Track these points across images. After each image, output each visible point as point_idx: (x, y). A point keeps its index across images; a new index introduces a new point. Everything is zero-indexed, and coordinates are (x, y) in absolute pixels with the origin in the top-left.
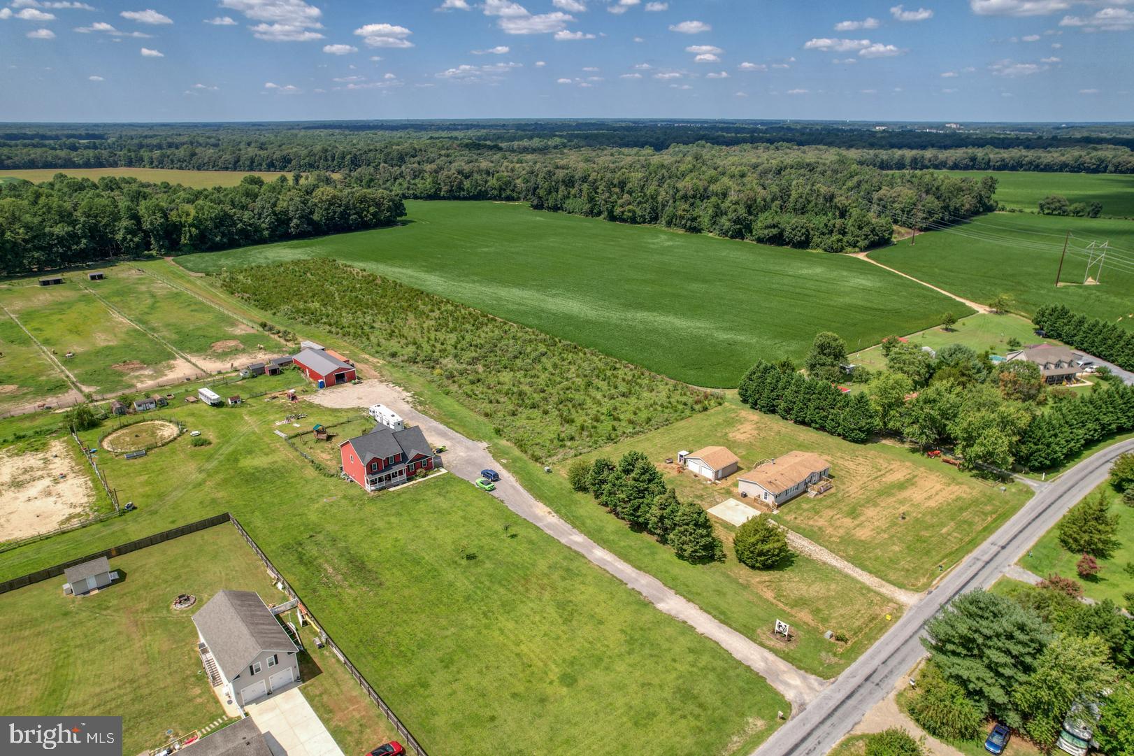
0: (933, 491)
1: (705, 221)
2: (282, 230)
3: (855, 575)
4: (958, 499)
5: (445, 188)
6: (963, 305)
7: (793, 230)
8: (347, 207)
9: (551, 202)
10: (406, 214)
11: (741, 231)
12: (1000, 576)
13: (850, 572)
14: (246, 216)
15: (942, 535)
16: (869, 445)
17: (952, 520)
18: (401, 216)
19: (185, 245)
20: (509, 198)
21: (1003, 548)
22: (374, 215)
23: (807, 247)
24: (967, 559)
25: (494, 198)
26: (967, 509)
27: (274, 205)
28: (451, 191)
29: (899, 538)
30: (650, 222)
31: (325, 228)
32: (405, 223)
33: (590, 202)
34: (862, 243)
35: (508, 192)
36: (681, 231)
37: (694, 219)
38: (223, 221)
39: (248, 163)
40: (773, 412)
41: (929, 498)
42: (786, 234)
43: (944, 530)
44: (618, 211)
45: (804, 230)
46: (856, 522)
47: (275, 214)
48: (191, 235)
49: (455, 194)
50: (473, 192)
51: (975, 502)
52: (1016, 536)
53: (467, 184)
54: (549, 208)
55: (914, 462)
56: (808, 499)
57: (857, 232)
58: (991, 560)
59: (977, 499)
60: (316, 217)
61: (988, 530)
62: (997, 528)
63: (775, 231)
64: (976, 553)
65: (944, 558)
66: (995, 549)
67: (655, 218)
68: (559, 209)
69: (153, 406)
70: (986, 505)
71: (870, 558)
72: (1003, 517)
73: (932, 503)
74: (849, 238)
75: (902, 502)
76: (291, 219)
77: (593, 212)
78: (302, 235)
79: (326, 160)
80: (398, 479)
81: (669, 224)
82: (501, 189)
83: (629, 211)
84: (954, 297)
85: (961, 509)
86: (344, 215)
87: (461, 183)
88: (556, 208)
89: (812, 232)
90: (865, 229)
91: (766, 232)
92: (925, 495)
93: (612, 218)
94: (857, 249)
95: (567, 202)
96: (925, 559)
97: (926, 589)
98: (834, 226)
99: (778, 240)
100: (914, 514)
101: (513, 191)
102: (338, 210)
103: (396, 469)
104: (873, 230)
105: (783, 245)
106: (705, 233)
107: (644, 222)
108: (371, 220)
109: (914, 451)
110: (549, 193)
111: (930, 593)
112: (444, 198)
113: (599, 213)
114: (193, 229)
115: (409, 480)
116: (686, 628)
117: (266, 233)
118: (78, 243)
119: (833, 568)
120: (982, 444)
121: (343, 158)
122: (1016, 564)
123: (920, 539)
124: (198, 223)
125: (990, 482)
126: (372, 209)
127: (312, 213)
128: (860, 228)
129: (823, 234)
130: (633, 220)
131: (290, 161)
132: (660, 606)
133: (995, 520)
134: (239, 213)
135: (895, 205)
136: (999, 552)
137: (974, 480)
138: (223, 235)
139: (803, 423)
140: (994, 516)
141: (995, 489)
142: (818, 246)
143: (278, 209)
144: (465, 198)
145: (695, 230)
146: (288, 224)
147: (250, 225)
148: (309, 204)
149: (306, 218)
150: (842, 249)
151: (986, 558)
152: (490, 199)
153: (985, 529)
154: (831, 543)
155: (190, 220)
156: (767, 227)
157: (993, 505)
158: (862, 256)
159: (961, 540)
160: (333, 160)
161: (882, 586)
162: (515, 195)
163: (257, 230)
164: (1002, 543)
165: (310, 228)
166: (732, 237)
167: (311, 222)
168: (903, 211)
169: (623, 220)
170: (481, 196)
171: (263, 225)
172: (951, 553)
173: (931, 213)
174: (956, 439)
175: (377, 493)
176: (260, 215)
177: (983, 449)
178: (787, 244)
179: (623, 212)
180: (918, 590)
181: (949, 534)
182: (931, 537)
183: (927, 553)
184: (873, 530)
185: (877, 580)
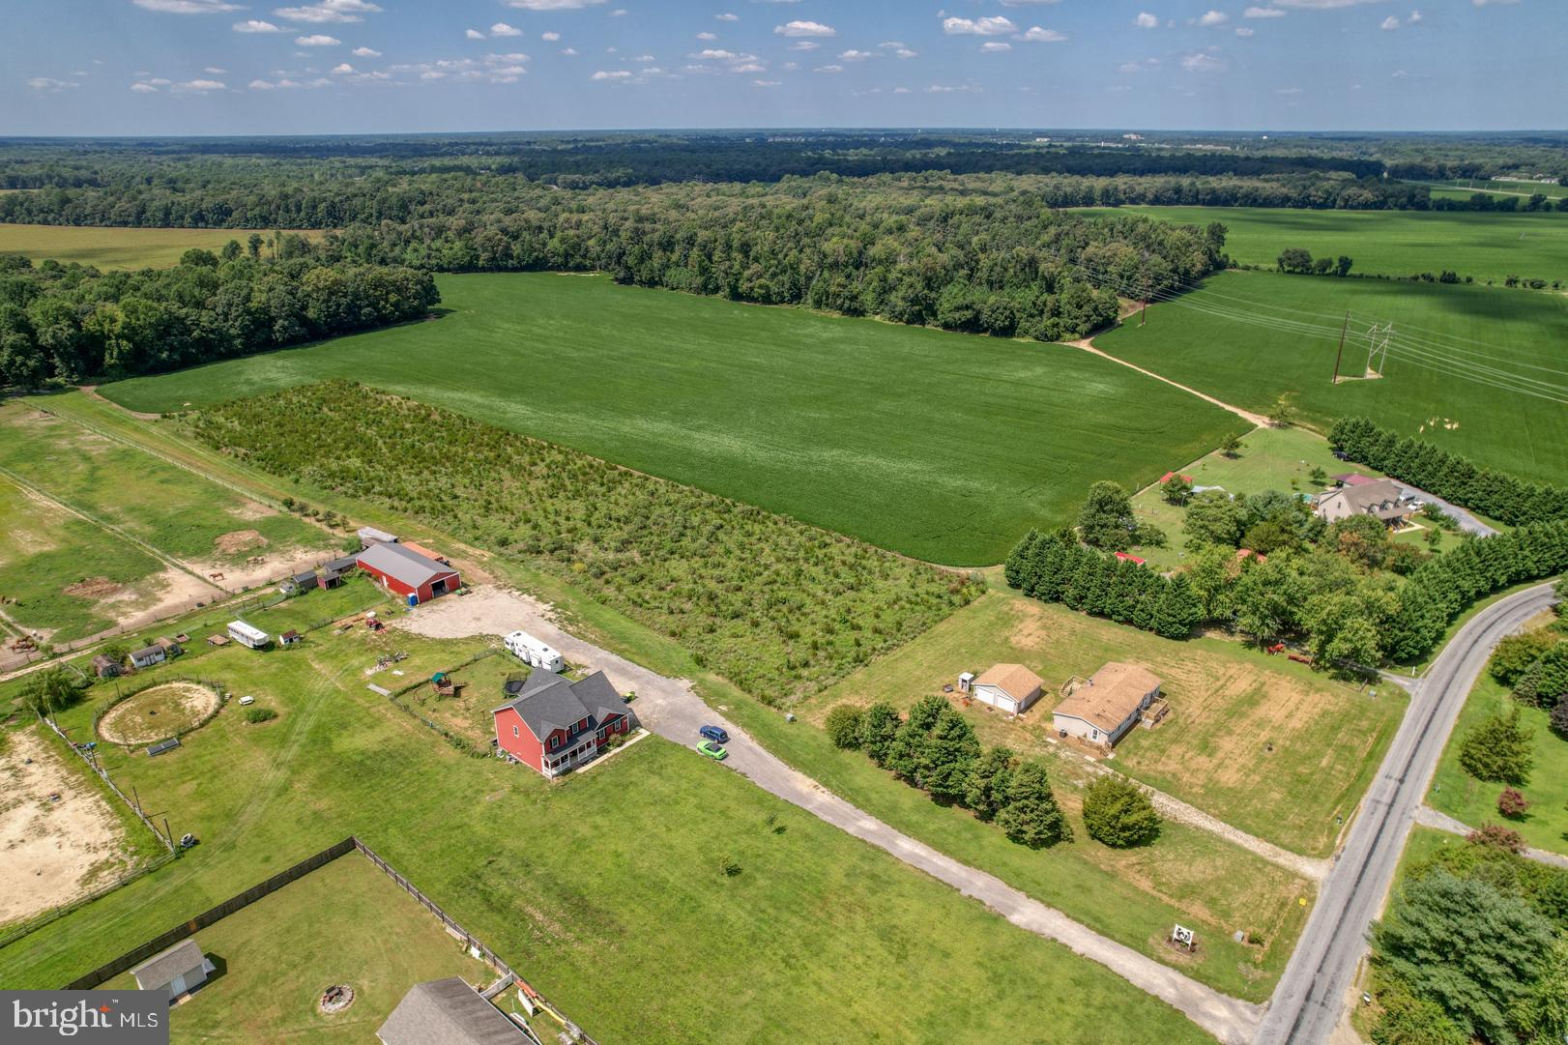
0: (1291, 705)
1: (868, 299)
2: (261, 336)
3: (1239, 841)
4: (1324, 714)
5: (484, 256)
6: (1235, 415)
7: (993, 312)
8: (356, 296)
9: (645, 274)
10: (439, 301)
11: (920, 313)
12: (1411, 823)
13: (1232, 838)
14: (205, 317)
15: (1323, 769)
16: (1192, 641)
17: (1329, 745)
18: (433, 304)
19: (112, 366)
20: (580, 268)
21: (1401, 781)
22: (396, 305)
23: (1012, 335)
24: (1365, 802)
25: (558, 268)
26: (1340, 727)
27: (248, 299)
28: (494, 259)
29: (1274, 780)
30: (790, 302)
31: (324, 328)
32: (440, 314)
33: (701, 274)
34: (1083, 327)
35: (578, 259)
36: (836, 315)
37: (854, 298)
38: (168, 327)
39: (161, 215)
40: (1057, 600)
41: (1290, 716)
42: (984, 317)
43: (1324, 763)
44: (744, 287)
45: (1007, 313)
46: (1215, 761)
47: (248, 312)
48: (120, 351)
49: (500, 263)
50: (527, 260)
51: (1346, 717)
52: (1409, 763)
53: (516, 249)
54: (641, 283)
55: (1255, 663)
56: (1146, 734)
57: (1076, 312)
58: (1393, 801)
59: (1348, 713)
60: (311, 314)
61: (1375, 756)
62: (1384, 752)
63: (969, 314)
64: (1371, 793)
65: (1336, 804)
66: (1392, 784)
67: (797, 296)
68: (656, 283)
69: (161, 657)
70: (1360, 719)
71: (1249, 814)
72: (1386, 734)
73: (1296, 723)
74: (1065, 321)
75: (1260, 724)
76: (273, 320)
77: (708, 288)
78: (292, 342)
79: (288, 211)
80: (587, 753)
81: (818, 304)
82: (567, 255)
83: (761, 287)
84: (1221, 404)
85: (1335, 729)
86: (353, 309)
87: (508, 247)
88: (652, 283)
89: (1018, 315)
90: (1085, 308)
91: (957, 315)
92: (1284, 712)
93: (736, 296)
94: (1077, 336)
95: (668, 273)
96: (1315, 807)
97: (1330, 853)
98: (1045, 304)
99: (973, 326)
100: (1280, 742)
101: (584, 256)
102: (343, 301)
103: (583, 740)
104: (1095, 309)
105: (978, 332)
106: (870, 317)
107: (782, 301)
108: (393, 313)
109: (1250, 645)
110: (642, 260)
111: (1338, 858)
112: (483, 269)
113: (717, 289)
114: (125, 343)
115: (601, 751)
116: (1062, 950)
117: (237, 342)
119: (1210, 833)
120: (1345, 640)
121: (315, 207)
122: (1423, 804)
123: (1300, 780)
124: (130, 333)
125: (1355, 685)
126: (393, 298)
127: (304, 308)
128: (1080, 307)
129: (1032, 316)
130: (767, 299)
131: (229, 212)
132: (1015, 918)
133: (1378, 740)
134: (193, 313)
135: (1110, 268)
136: (1398, 790)
137: (1334, 682)
138: (172, 349)
139: (1101, 614)
140: (1375, 735)
141: (1363, 694)
142: (1026, 332)
143: (253, 305)
144: (515, 269)
145: (856, 312)
146: (271, 328)
147: (212, 331)
148: (300, 294)
149: (298, 315)
150: (1058, 337)
151: (1387, 799)
152: (551, 269)
153: (1370, 755)
154: (1194, 796)
155: (117, 328)
156: (958, 309)
157: (1369, 718)
158: (1084, 345)
159: (1349, 774)
160: (299, 210)
161: (1278, 855)
162: (588, 263)
163: (225, 338)
164: (1397, 774)
165: (303, 331)
166: (908, 322)
167: (304, 322)
168: (1122, 277)
169: (754, 300)
170: (538, 265)
171: (232, 331)
172: (1343, 796)
173: (1158, 279)
174: (1309, 632)
175: (561, 779)
176: (226, 315)
177: (1348, 645)
178: (985, 330)
179: (752, 289)
180: (1322, 855)
181: (1332, 768)
182: (1312, 774)
183: (1315, 799)
184: (1238, 771)
185: (1269, 846)
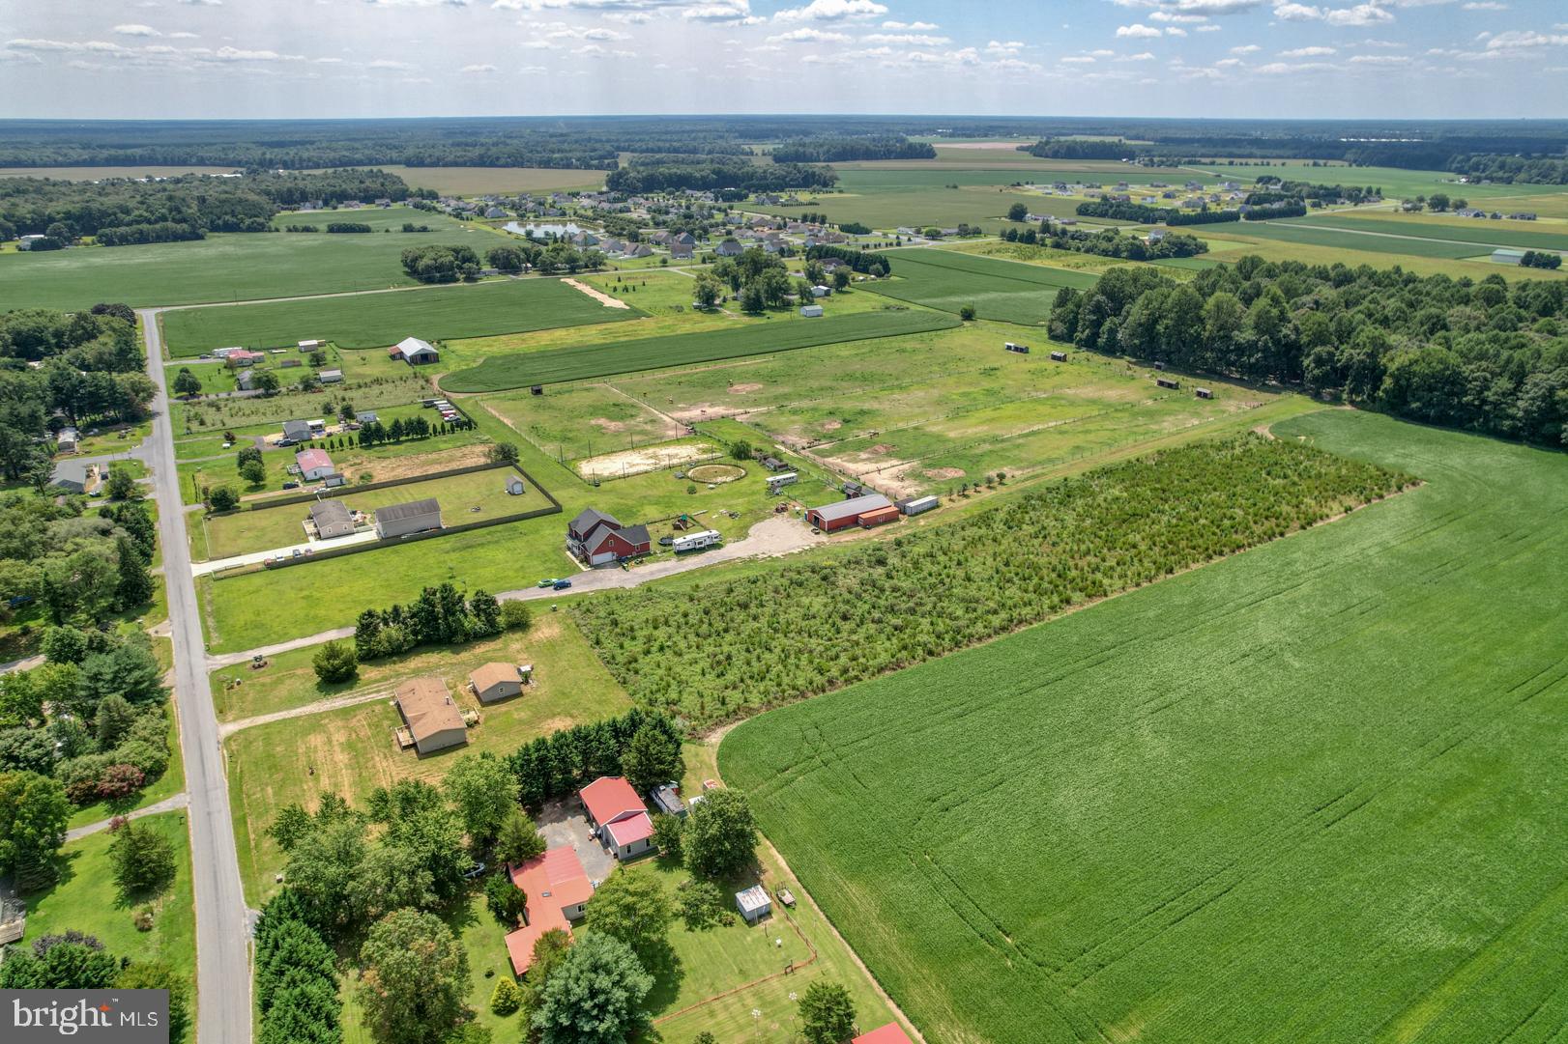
2: (1544, 429)
3: (276, 714)
12: (188, 790)
15: (267, 785)
17: (277, 805)
21: (210, 815)
29: (291, 758)
43: (270, 790)
46: (337, 744)
47: (1548, 402)
58: (206, 795)
61: (242, 825)
62: (237, 832)
64: (225, 793)
65: (243, 772)
66: (214, 806)
71: (285, 730)
96: (254, 761)
97: (224, 743)
111: (218, 742)
118: (1249, 357)
119: (295, 708)
122: (186, 808)
123: (276, 769)
132: (334, 631)
136: (209, 809)
140: (253, 843)
153: (244, 820)
154: (325, 718)
155: (1394, 367)
159: (248, 796)
161: (251, 722)
164: (215, 819)
180: (229, 739)
181: (262, 789)
182: (271, 776)
183: (256, 764)
184: (316, 747)
185: (259, 723)
